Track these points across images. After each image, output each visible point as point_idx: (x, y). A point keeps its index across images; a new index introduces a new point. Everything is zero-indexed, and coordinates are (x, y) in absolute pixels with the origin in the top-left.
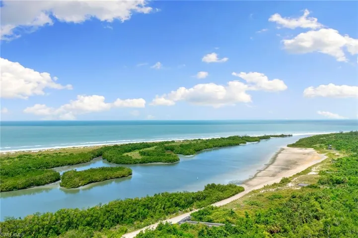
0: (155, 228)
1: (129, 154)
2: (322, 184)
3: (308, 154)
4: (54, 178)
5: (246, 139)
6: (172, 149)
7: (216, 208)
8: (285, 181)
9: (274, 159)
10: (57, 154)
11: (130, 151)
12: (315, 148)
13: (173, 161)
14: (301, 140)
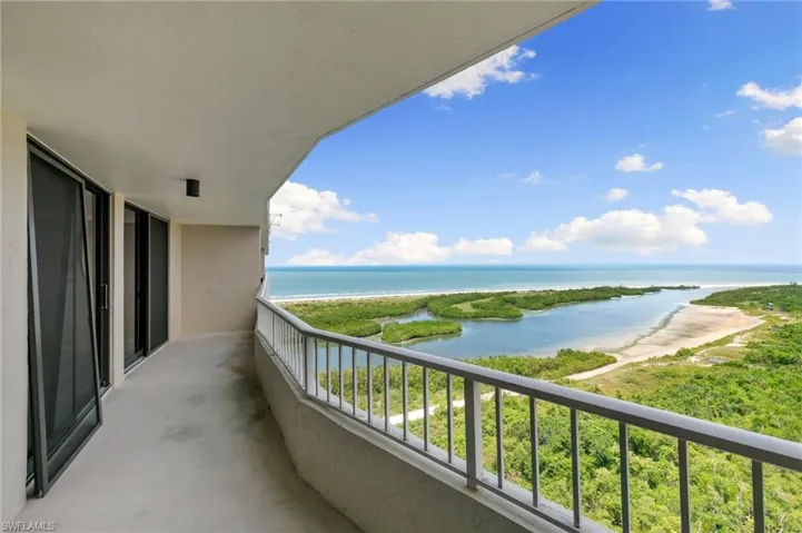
0: (489, 399)
1: (459, 306)
2: (753, 362)
3: (728, 315)
4: (375, 330)
5: (621, 292)
6: (513, 302)
7: (573, 382)
8: (683, 354)
9: (666, 322)
10: (378, 303)
11: (459, 303)
12: (741, 307)
13: (516, 318)
14: (714, 295)
